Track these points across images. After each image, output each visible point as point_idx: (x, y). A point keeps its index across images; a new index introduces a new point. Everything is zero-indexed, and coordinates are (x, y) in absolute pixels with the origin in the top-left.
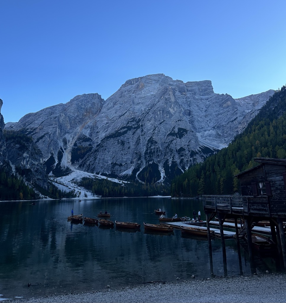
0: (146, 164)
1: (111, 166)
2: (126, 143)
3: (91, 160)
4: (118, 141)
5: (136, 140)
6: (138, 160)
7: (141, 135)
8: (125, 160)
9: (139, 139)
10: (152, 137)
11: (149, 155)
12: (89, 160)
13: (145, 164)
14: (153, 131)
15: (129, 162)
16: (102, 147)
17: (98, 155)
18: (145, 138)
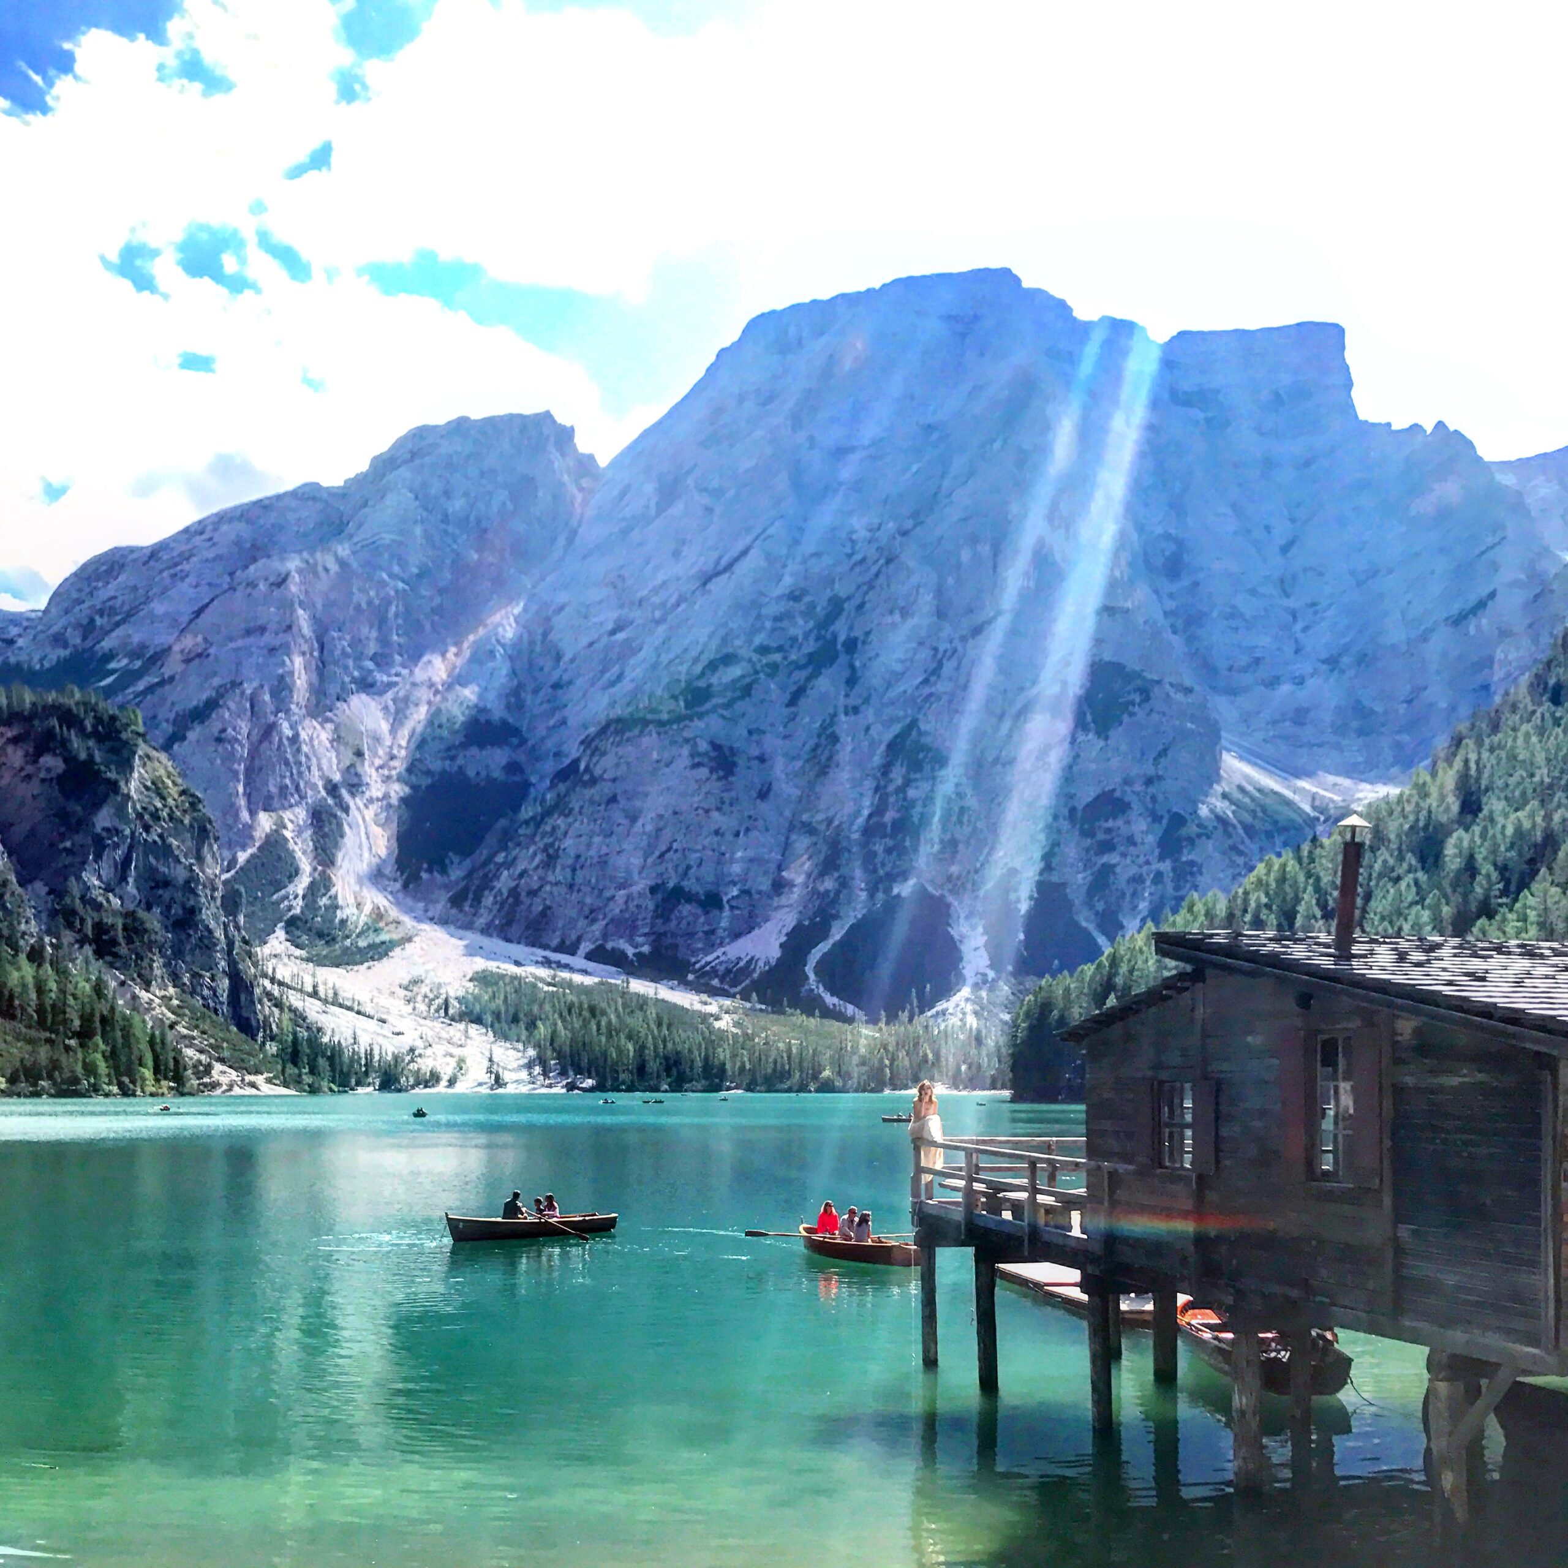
0: (872, 895)
1: (651, 906)
2: (741, 761)
3: (521, 866)
4: (695, 745)
5: (812, 743)
6: (822, 874)
7: (841, 709)
8: (736, 869)
9: (829, 737)
10: (914, 723)
11: (890, 842)
12: (509, 864)
13: (863, 895)
14: (926, 681)
15: (765, 884)
16: (594, 781)
17: (566, 834)
18: (868, 729)
